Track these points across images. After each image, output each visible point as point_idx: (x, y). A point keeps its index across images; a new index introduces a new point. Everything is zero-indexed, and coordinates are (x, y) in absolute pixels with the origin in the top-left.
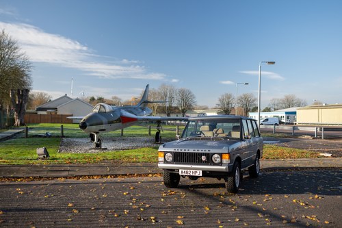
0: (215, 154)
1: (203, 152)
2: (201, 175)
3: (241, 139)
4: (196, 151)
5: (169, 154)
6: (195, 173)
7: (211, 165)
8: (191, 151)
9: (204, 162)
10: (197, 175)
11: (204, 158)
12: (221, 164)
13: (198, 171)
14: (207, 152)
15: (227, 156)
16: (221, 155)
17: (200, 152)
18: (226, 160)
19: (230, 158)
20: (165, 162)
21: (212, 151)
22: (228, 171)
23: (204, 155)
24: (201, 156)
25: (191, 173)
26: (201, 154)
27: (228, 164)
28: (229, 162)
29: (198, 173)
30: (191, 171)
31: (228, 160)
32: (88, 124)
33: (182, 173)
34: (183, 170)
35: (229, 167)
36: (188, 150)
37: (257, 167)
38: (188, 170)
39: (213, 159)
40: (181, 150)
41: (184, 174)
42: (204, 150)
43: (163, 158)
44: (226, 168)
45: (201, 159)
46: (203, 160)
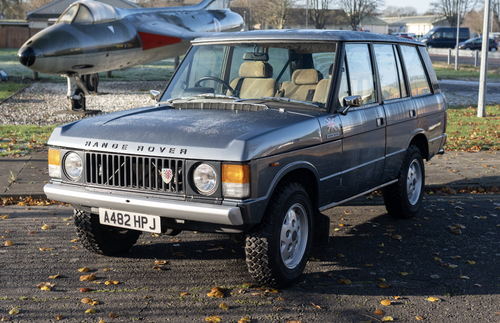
0: (199, 162)
1: (166, 154)
2: (158, 230)
3: (333, 108)
4: (145, 152)
6: (143, 221)
7: (188, 199)
8: (132, 149)
9: (167, 186)
10: (146, 229)
11: (166, 176)
12: (219, 197)
13: (150, 218)
14: (177, 154)
15: (239, 173)
16: (220, 166)
17: (157, 153)
18: (235, 188)
19: (248, 179)
20: (65, 179)
21: (194, 153)
22: (241, 221)
23: (166, 166)
24: (160, 168)
25: (132, 222)
26: (160, 161)
27: (243, 199)
28: (247, 193)
29: (150, 223)
30: (132, 214)
31: (240, 185)
32: (38, 53)
33: (106, 219)
34: (110, 213)
35: (242, 209)
36: (124, 147)
37: (409, 188)
38: (124, 213)
39: (196, 178)
40: (105, 145)
41: (112, 224)
42: (168, 147)
43: (59, 167)
44: (231, 215)
45: (160, 177)
46: (166, 180)
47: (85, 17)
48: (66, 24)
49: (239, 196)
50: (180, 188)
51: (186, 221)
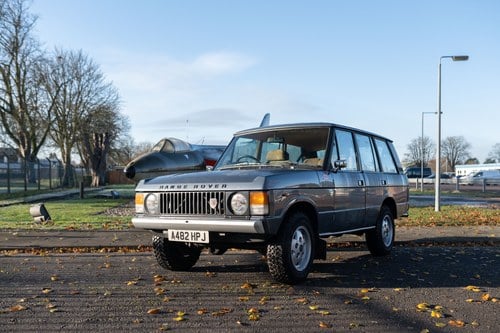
0: (235, 192)
1: (213, 189)
2: (207, 241)
3: (327, 168)
4: (199, 189)
5: (151, 198)
6: (197, 236)
7: (227, 218)
8: (190, 188)
9: (213, 211)
10: (199, 241)
11: (213, 203)
12: (248, 215)
13: (202, 233)
14: (220, 188)
15: (261, 198)
16: (249, 194)
17: (207, 189)
18: (259, 209)
19: (268, 202)
20: (147, 213)
21: (231, 187)
22: (262, 231)
23: (213, 197)
24: (208, 200)
25: (190, 237)
26: (208, 194)
27: (264, 215)
28: (267, 212)
29: (202, 237)
30: (189, 232)
31: (262, 206)
32: (137, 170)
33: (173, 237)
34: (175, 232)
35: (264, 223)
36: (185, 187)
37: (384, 235)
38: (184, 231)
39: (233, 203)
40: (173, 187)
41: (176, 240)
42: (214, 185)
43: (142, 206)
44: (256, 226)
45: (208, 205)
46: (213, 206)
47: (169, 148)
48: (156, 151)
49: (262, 213)
50: (222, 213)
51: (226, 233)
